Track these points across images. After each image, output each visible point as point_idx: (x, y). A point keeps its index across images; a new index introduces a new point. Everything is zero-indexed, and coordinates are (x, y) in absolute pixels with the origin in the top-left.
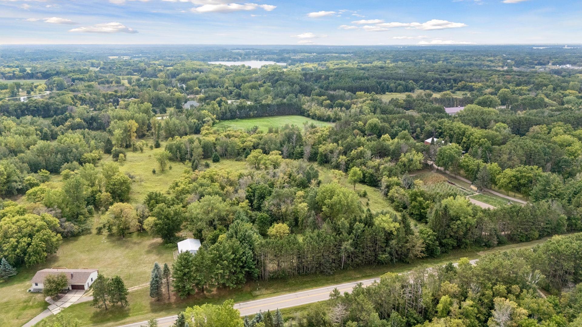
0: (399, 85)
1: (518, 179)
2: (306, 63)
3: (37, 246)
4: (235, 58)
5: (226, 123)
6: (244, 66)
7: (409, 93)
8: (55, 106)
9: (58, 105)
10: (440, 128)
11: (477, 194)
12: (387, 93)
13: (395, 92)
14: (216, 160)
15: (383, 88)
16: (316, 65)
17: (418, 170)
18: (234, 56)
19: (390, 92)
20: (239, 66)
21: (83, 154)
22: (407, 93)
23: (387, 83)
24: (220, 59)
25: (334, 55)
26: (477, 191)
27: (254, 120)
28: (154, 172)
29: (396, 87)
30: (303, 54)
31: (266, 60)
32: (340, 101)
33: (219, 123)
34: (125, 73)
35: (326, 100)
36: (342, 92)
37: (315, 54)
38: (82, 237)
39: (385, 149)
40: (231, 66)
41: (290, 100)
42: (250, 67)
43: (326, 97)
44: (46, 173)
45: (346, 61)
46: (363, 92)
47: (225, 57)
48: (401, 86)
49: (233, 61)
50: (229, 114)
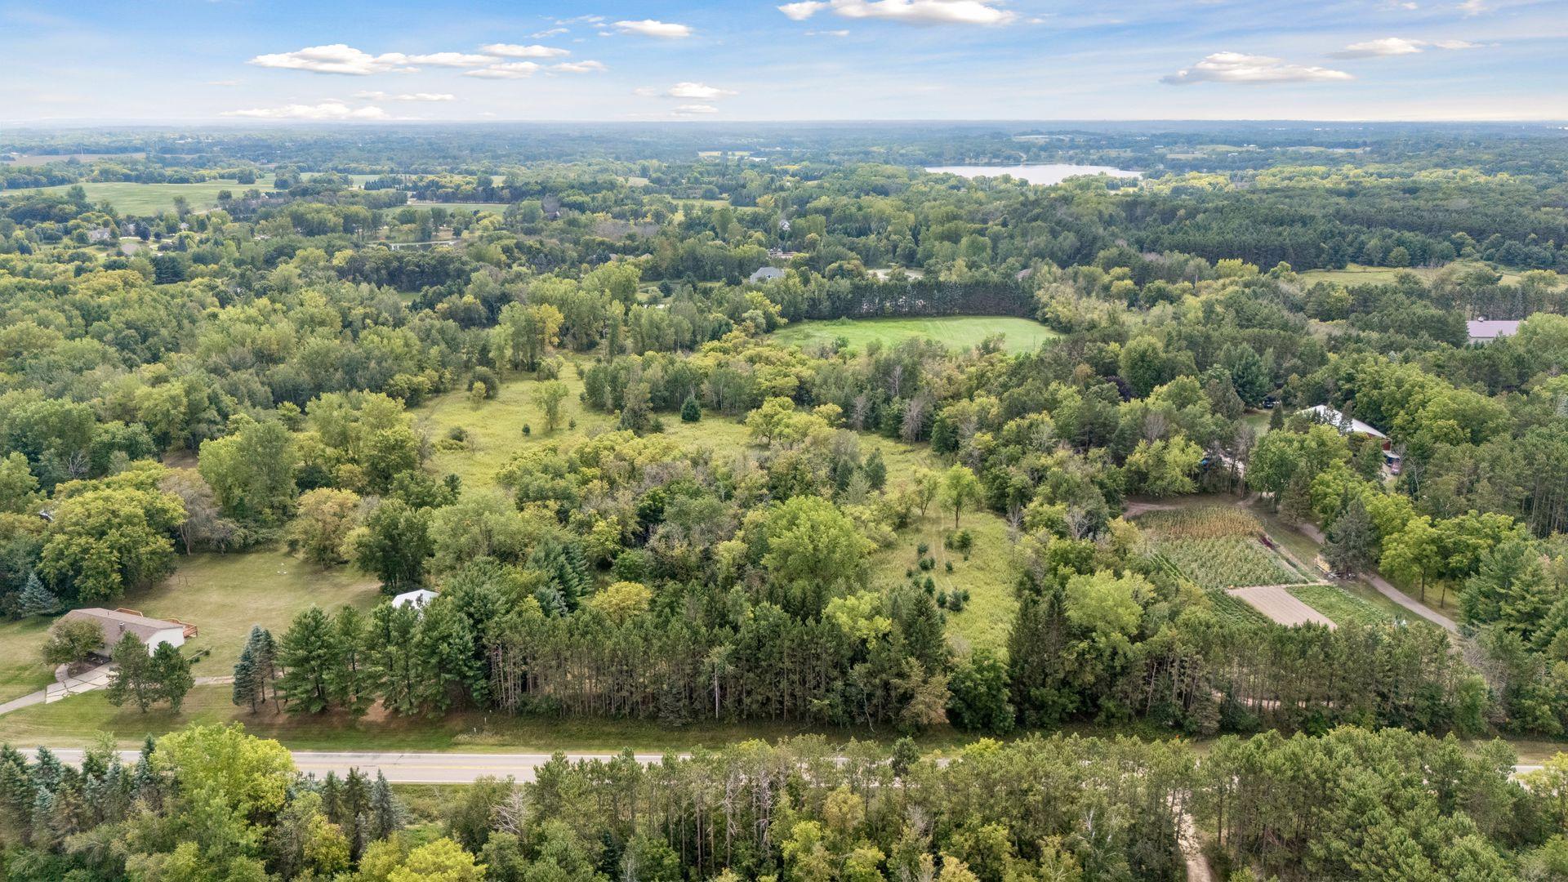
0: (1400, 243)
1: (1445, 552)
2: (1194, 174)
3: (100, 558)
4: (1008, 158)
5: (808, 328)
6: (1007, 179)
7: (1408, 270)
8: (457, 265)
9: (464, 263)
10: (1350, 378)
11: (1323, 582)
12: (1351, 267)
13: (1381, 264)
14: (691, 417)
15: (1336, 252)
16: (1221, 179)
17: (1182, 495)
18: (1008, 152)
19: (1364, 263)
20: (996, 179)
21: (391, 376)
22: (1401, 271)
23: (1363, 237)
24: (967, 161)
25: (1313, 150)
26: (1326, 576)
27: (892, 324)
28: (526, 430)
29: (1387, 251)
30: (1211, 147)
31: (1093, 163)
32: (1160, 283)
33: (785, 326)
34: (700, 192)
35: (1121, 278)
36: (1178, 257)
37: (1252, 147)
38: (252, 557)
39: (1104, 425)
40: (975, 179)
41: (1008, 276)
42: (1024, 183)
43: (1126, 269)
44: (291, 410)
45: (1321, 169)
46: (1240, 261)
47: (984, 153)
48: (1402, 248)
49: (1001, 164)
50: (826, 305)
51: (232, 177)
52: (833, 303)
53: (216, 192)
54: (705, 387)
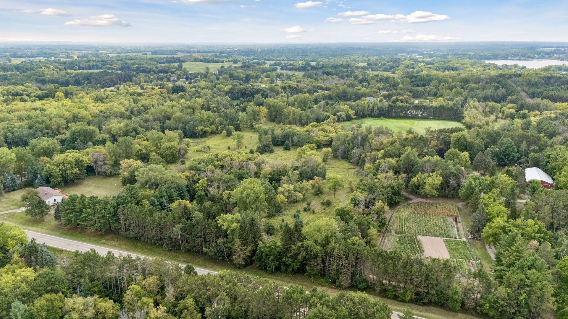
5: (367, 120)
6: (516, 66)
11: (464, 239)
14: (286, 149)
18: (531, 55)
21: (197, 127)
26: (467, 237)
28: (229, 148)
42: (524, 68)
47: (518, 55)
51: (232, 61)
52: (380, 111)
53: (220, 66)
54: (295, 138)
